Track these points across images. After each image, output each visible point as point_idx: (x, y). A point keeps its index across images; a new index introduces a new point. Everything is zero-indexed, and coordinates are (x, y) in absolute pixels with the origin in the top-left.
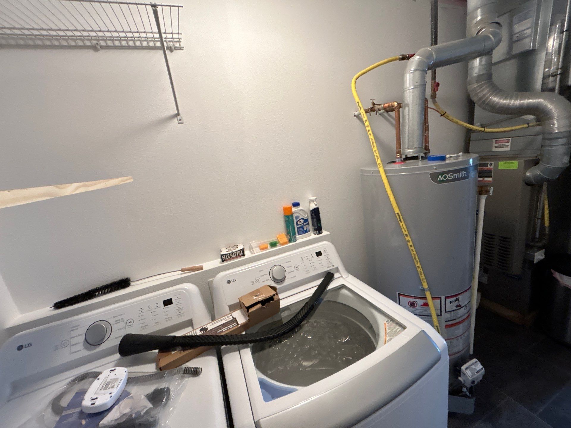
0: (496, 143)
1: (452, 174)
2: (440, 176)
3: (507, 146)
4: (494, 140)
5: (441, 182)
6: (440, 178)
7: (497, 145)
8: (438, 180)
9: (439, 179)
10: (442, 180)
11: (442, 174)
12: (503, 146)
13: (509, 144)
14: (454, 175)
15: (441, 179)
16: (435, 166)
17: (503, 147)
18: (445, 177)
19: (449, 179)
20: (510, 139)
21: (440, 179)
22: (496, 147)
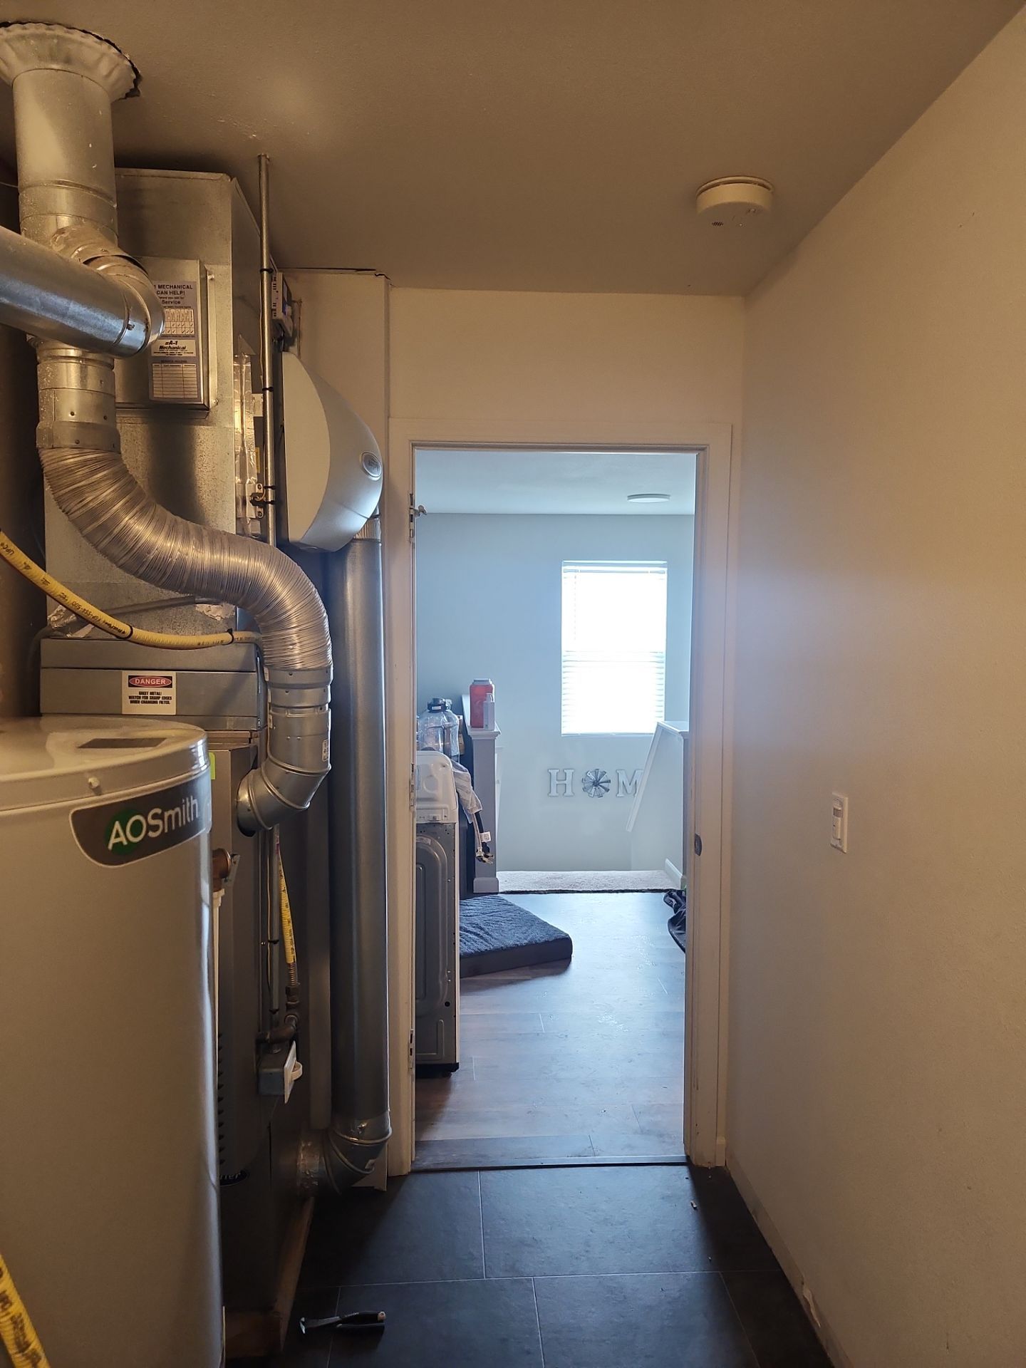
0: (130, 685)
1: (158, 811)
2: (117, 826)
3: (167, 700)
4: (126, 674)
5: (123, 854)
6: (118, 835)
7: (135, 692)
8: (110, 847)
9: (113, 841)
10: (125, 843)
11: (123, 811)
12: (154, 700)
13: (171, 692)
14: (166, 814)
15: (122, 839)
16: (93, 772)
17: (156, 702)
18: (136, 829)
19: (152, 834)
20: (173, 674)
21: (118, 840)
22: (134, 700)
